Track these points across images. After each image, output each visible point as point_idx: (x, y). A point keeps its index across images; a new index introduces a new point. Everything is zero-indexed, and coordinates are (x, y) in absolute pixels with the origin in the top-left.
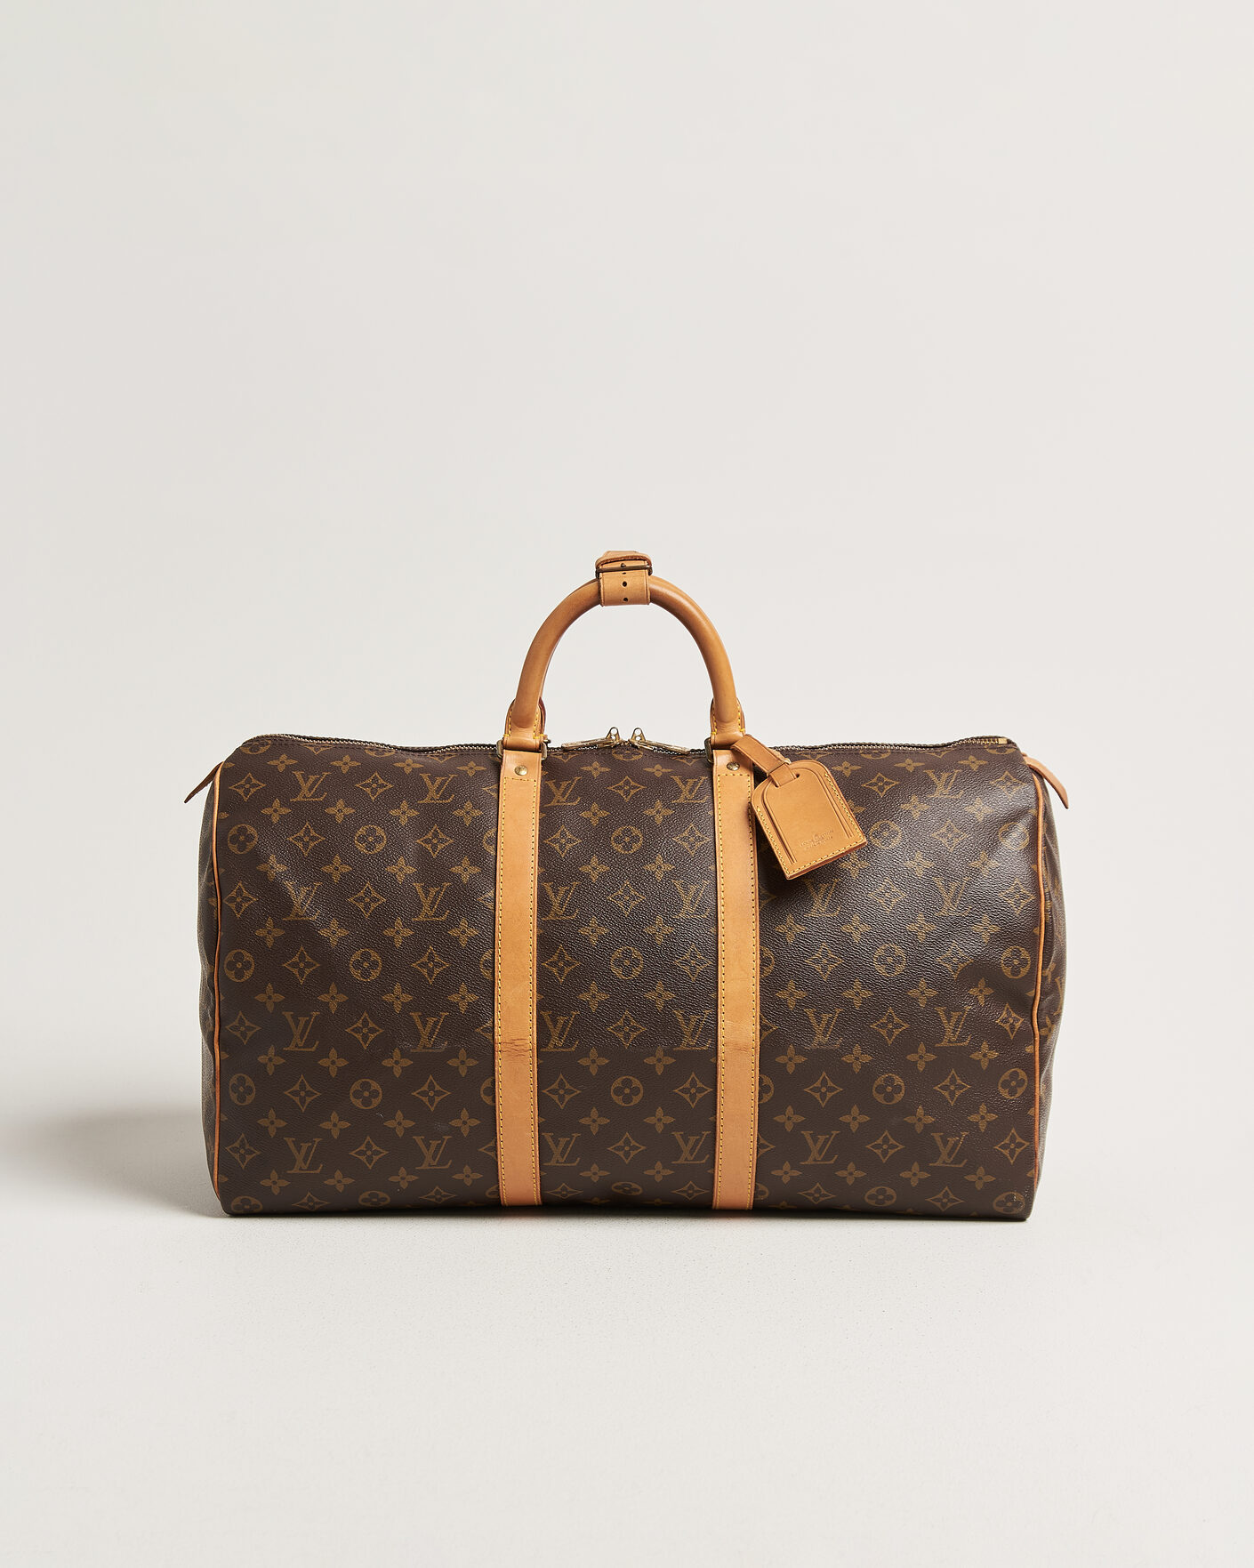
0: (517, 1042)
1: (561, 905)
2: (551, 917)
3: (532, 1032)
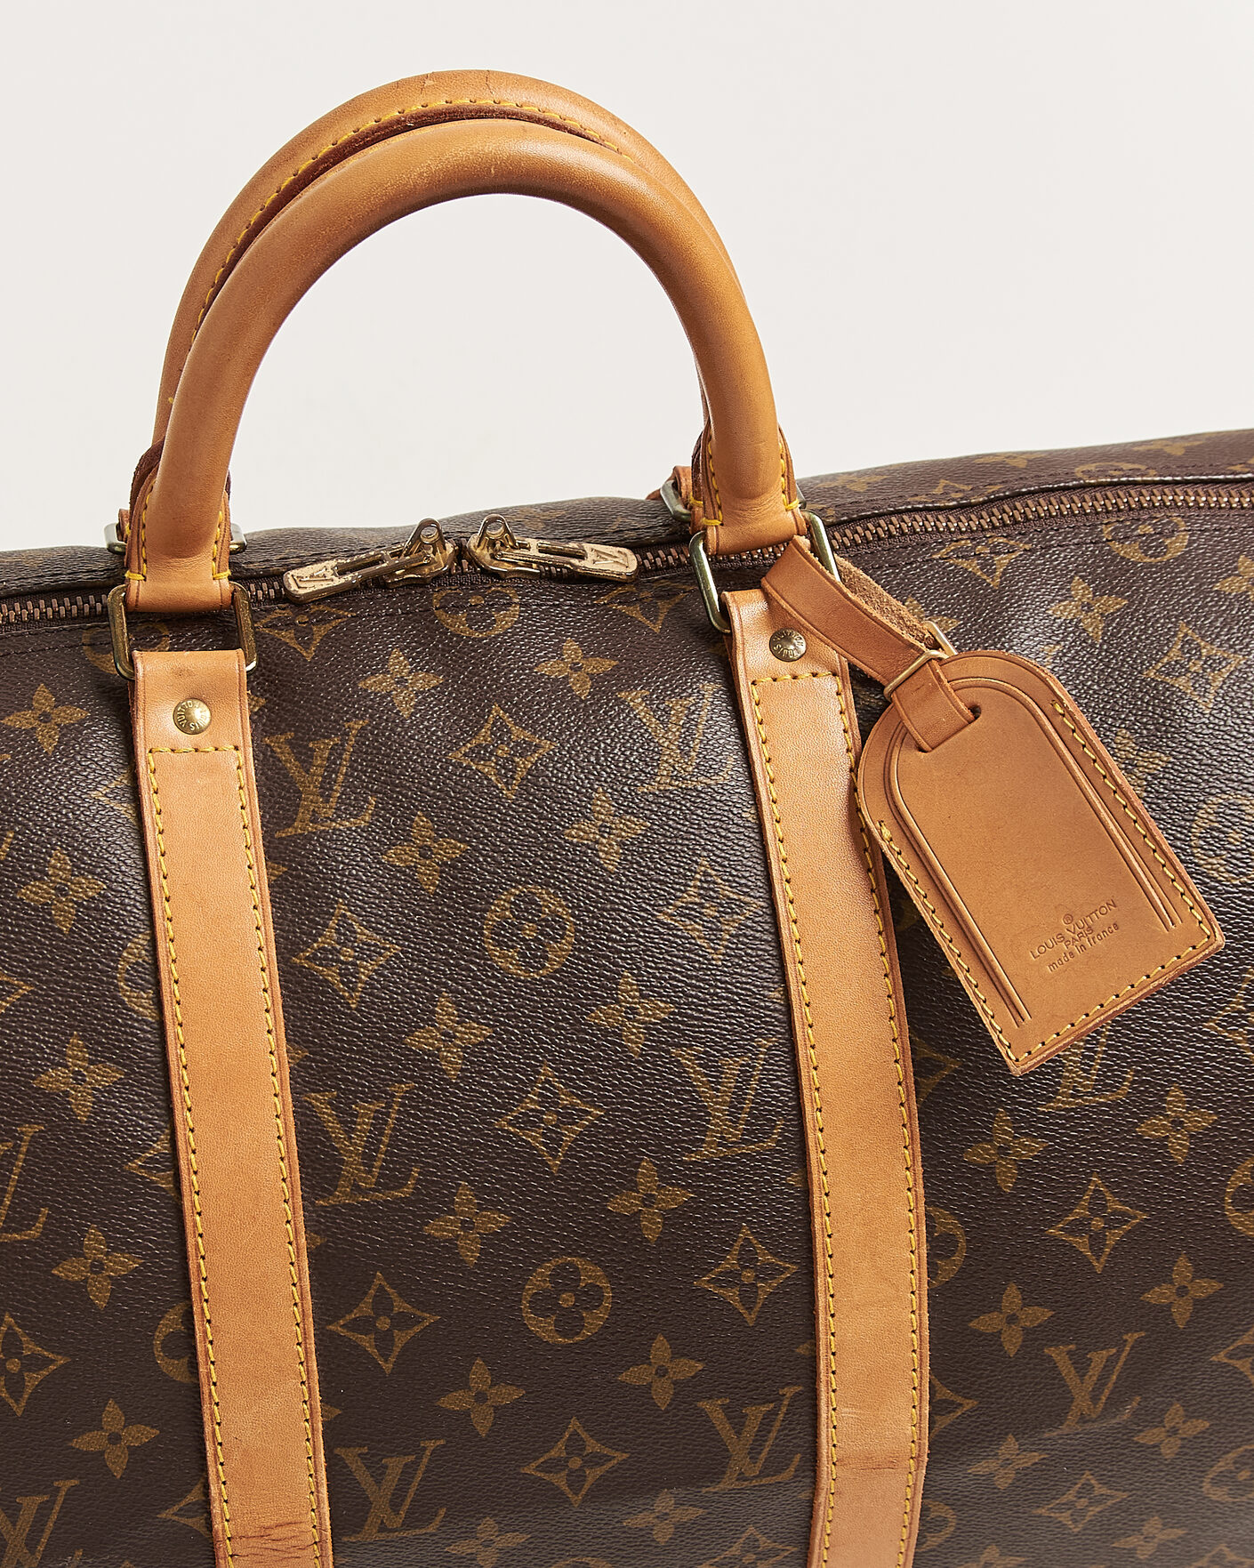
0: (276, 1533)
1: (368, 1159)
2: (341, 1196)
3: (319, 1502)
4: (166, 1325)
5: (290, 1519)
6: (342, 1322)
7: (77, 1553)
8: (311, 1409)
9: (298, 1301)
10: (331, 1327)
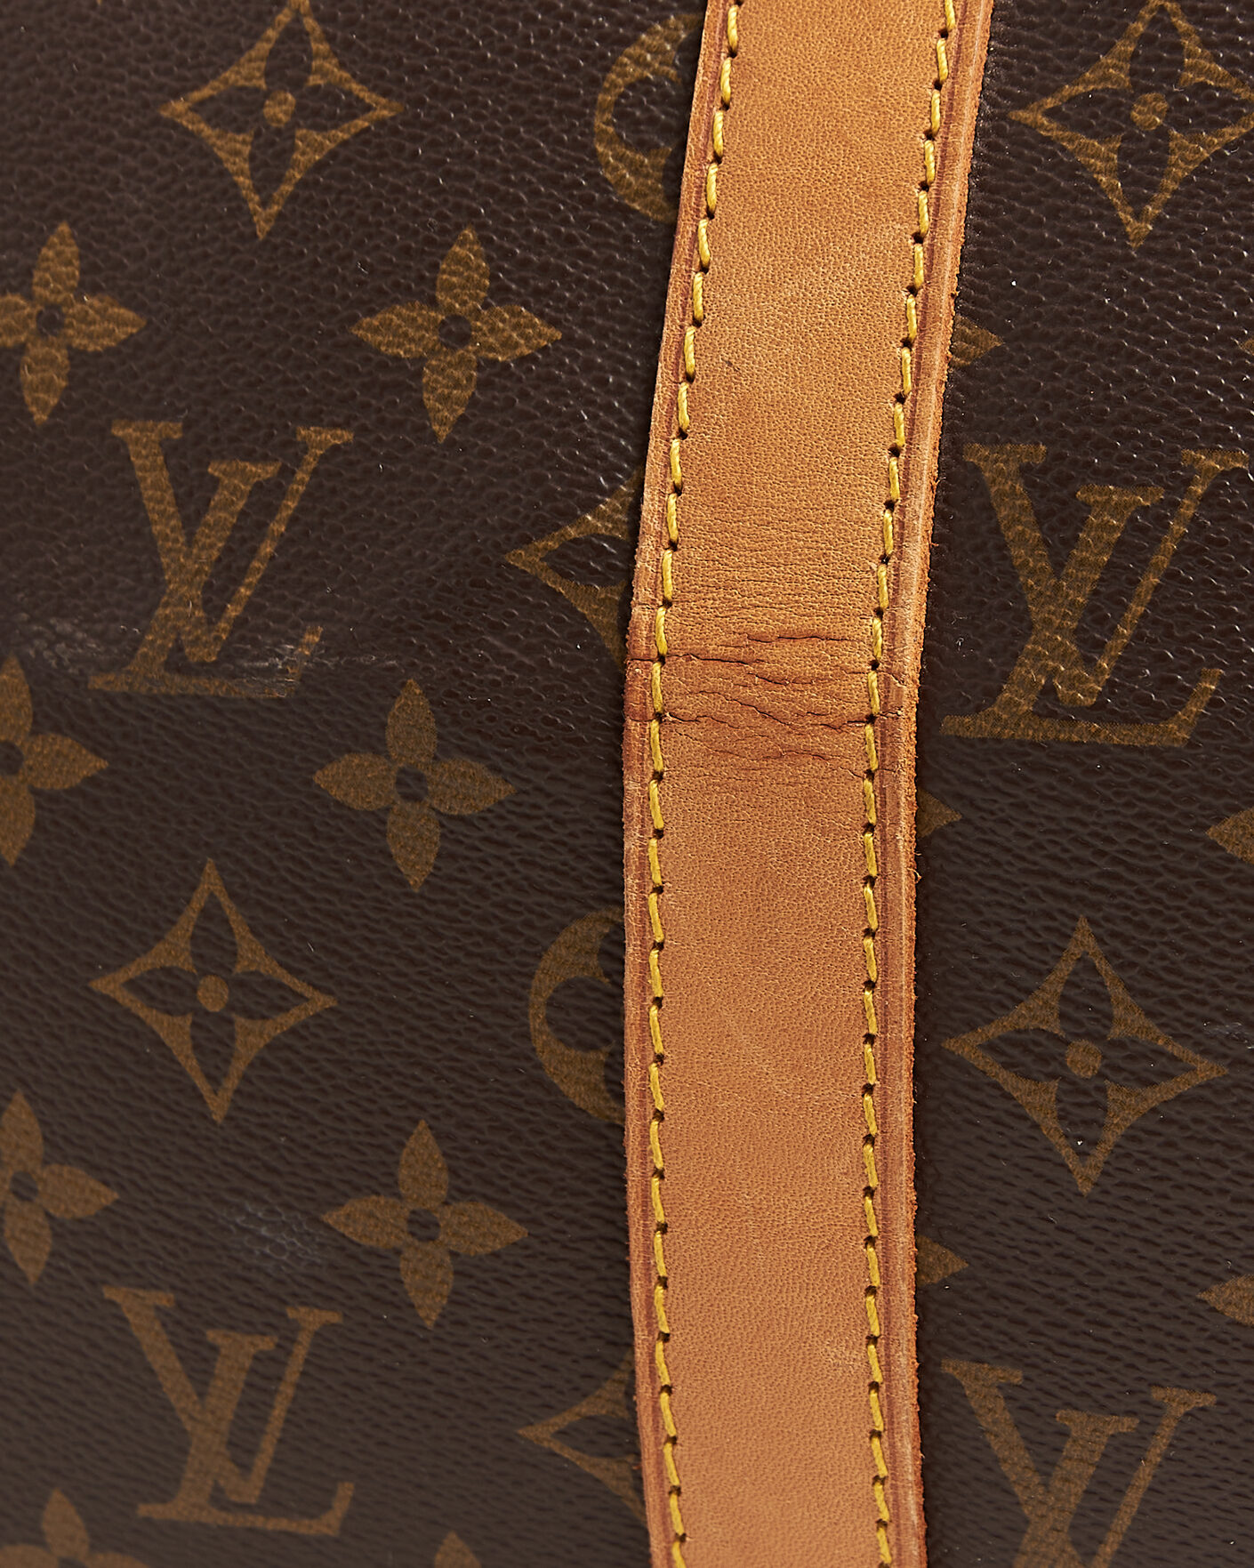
0: (781, 658)
3: (897, 586)
4: (638, 62)
5: (818, 623)
6: (1050, 103)
7: (308, 638)
8: (924, 311)
9: (952, 22)
10: (1022, 115)
